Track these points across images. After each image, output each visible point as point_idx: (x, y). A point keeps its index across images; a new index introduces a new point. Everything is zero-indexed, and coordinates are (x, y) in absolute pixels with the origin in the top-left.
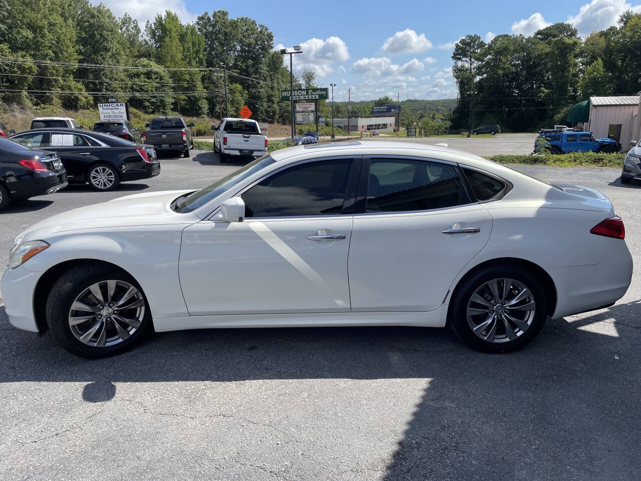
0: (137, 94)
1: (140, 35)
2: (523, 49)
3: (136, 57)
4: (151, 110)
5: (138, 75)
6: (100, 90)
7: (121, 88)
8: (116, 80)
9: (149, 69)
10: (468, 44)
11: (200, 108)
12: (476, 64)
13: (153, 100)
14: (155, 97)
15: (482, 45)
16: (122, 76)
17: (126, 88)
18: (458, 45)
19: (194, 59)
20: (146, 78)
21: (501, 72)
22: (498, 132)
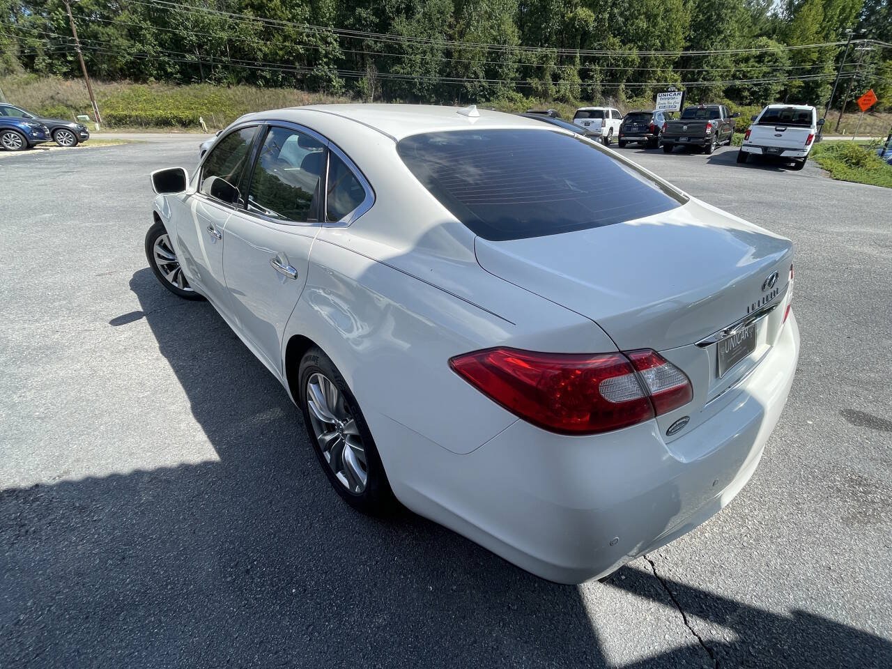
0: (738, 82)
1: (770, 8)
3: (755, 36)
4: (748, 101)
5: (746, 60)
6: (697, 80)
7: (721, 76)
8: (718, 67)
9: (764, 50)
11: (818, 97)
13: (756, 89)
14: (760, 84)
16: (727, 62)
17: (727, 76)
19: (835, 31)
20: (756, 62)
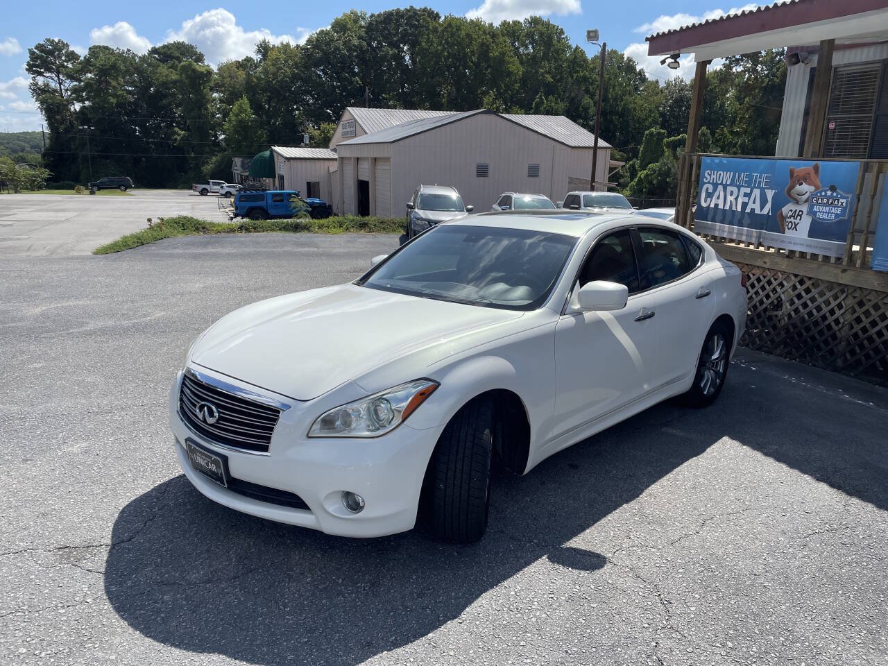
2: (138, 70)
10: (51, 53)
12: (69, 84)
15: (72, 56)
18: (34, 53)
21: (113, 100)
22: (131, 187)
